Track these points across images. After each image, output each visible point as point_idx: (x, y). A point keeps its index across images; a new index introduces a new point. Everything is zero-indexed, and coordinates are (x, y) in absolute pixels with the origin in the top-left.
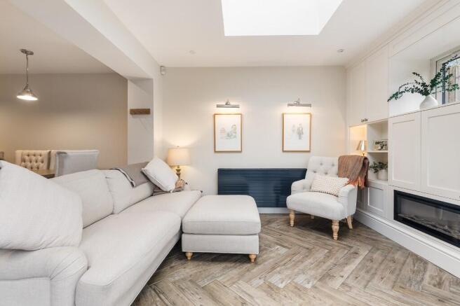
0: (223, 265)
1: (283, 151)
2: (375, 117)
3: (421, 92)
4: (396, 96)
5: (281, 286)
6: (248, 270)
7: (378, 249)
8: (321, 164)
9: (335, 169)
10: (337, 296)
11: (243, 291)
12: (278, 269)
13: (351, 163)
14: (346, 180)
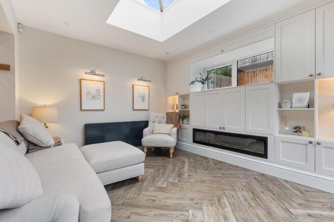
0: (123, 189)
1: (133, 110)
2: (183, 92)
3: (202, 83)
4: (193, 83)
5: (165, 186)
6: (141, 186)
7: (190, 158)
8: (157, 117)
9: (165, 119)
10: (190, 181)
11: (148, 196)
12: (157, 179)
13: (174, 116)
14: (172, 125)
